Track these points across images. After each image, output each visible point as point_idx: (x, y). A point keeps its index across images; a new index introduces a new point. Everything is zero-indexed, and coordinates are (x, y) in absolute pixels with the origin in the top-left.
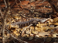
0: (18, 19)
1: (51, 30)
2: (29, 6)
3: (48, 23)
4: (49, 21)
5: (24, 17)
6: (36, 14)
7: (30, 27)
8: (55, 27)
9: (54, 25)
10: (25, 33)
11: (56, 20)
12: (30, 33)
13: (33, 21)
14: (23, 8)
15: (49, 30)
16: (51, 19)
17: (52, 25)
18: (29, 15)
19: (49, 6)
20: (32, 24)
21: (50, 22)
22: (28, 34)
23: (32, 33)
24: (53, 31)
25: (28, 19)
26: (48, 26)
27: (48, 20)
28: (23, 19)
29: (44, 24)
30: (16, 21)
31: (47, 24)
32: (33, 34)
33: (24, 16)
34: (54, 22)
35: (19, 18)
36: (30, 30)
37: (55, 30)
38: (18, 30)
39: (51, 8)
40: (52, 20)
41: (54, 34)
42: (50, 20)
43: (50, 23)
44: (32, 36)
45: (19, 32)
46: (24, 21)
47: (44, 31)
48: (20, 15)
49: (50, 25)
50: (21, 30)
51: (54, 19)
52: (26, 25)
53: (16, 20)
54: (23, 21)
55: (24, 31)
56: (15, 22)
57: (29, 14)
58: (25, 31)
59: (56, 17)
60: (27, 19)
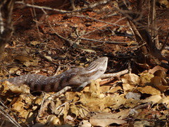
0: (30, 66)
1: (128, 108)
2: (66, 26)
3: (122, 86)
4: (123, 80)
5: (47, 60)
6: (87, 53)
7: (64, 93)
9: (139, 93)
10: (49, 111)
11: (146, 79)
12: (65, 113)
14: (45, 32)
15: (123, 107)
16: (130, 74)
17: (134, 91)
18: (63, 54)
19: (127, 32)
21: (129, 82)
22: (57, 115)
23: (70, 113)
24: (136, 112)
25: (62, 69)
26: (120, 93)
27: (122, 76)
28: (44, 67)
29: (108, 87)
30: (24, 72)
31: (119, 88)
33: (49, 55)
34: (141, 82)
35: (32, 63)
36: (66, 104)
37: (143, 108)
38: (28, 100)
39: (132, 39)
40: (134, 78)
41: (137, 122)
42: (129, 77)
43: (127, 87)
44: (70, 123)
45: (31, 107)
46: (46, 72)
48: (37, 53)
49: (128, 91)
50: (36, 100)
51: (141, 74)
54: (45, 72)
55: (46, 104)
56: (18, 73)
57: (65, 52)
58: (49, 105)
59: (148, 70)
60: (58, 66)
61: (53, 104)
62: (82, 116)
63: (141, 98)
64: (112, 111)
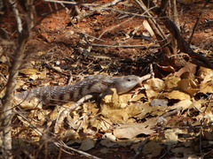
0: (38, 79)
1: (156, 116)
2: (72, 32)
3: (145, 93)
4: (146, 87)
5: (56, 71)
6: (101, 60)
7: (81, 105)
8: (172, 108)
9: (166, 98)
10: (66, 125)
11: (172, 83)
12: (85, 127)
13: (94, 83)
14: (49, 40)
15: (149, 116)
16: (153, 79)
17: (160, 98)
18: (73, 63)
19: (144, 34)
20: (91, 96)
21: (153, 88)
22: (76, 130)
23: (89, 126)
24: (165, 120)
25: (74, 80)
26: (144, 101)
27: (144, 82)
28: (53, 79)
29: (130, 95)
30: (31, 86)
31: (143, 95)
32: (94, 129)
33: (58, 66)
34: (166, 87)
35: (39, 76)
36: (85, 116)
37: (172, 115)
38: (41, 117)
39: (150, 42)
40: (158, 82)
41: (168, 130)
42: (152, 82)
44: (92, 137)
45: (45, 123)
46: (57, 85)
47: (132, 120)
48: (44, 65)
49: (153, 98)
50: (49, 115)
51: (166, 78)
52: (67, 97)
53: (31, 80)
54: (55, 85)
55: (62, 118)
56: (25, 87)
57: (75, 61)
58: (66, 119)
59: (173, 73)
60: (69, 77)
61: (69, 118)
62: (105, 129)
63: (169, 105)
64: (137, 121)
